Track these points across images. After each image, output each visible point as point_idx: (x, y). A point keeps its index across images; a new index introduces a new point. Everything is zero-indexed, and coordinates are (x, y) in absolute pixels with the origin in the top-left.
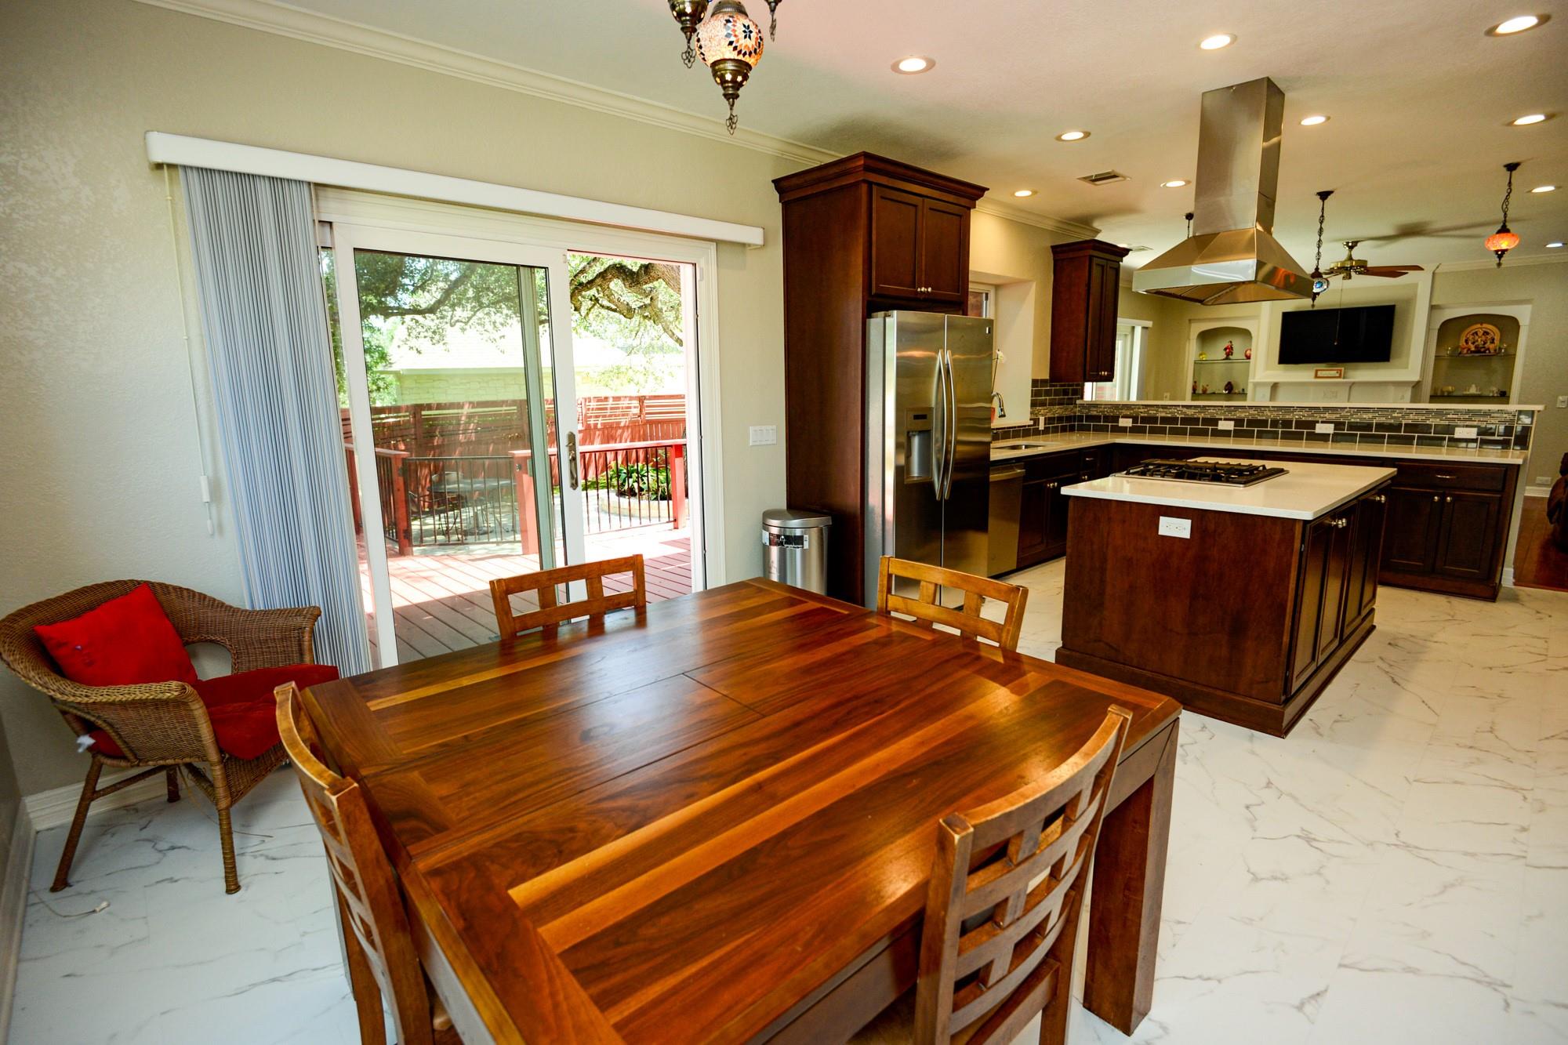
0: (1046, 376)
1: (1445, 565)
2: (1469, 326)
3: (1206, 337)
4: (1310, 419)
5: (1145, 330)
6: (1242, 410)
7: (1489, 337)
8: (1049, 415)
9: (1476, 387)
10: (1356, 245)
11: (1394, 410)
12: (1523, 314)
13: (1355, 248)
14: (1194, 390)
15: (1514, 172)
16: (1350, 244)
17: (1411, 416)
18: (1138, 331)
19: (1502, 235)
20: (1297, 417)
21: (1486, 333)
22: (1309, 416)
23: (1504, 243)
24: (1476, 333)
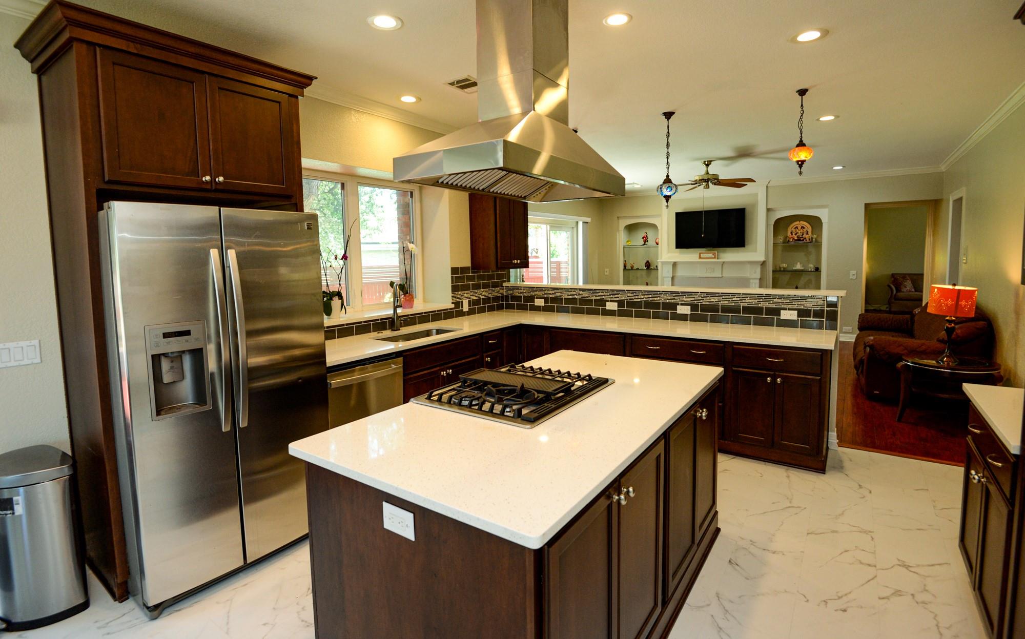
0: (467, 263)
1: (782, 441)
2: (792, 223)
3: (631, 228)
4: (673, 301)
5: (585, 224)
6: (623, 293)
7: (805, 230)
8: (474, 298)
9: (800, 264)
10: (710, 164)
11: (733, 294)
12: (823, 214)
13: (710, 166)
14: (625, 266)
15: (803, 97)
16: (706, 163)
17: (747, 301)
18: (581, 224)
19: (800, 148)
20: (663, 299)
21: (803, 228)
22: (671, 299)
23: (803, 155)
24: (797, 227)
